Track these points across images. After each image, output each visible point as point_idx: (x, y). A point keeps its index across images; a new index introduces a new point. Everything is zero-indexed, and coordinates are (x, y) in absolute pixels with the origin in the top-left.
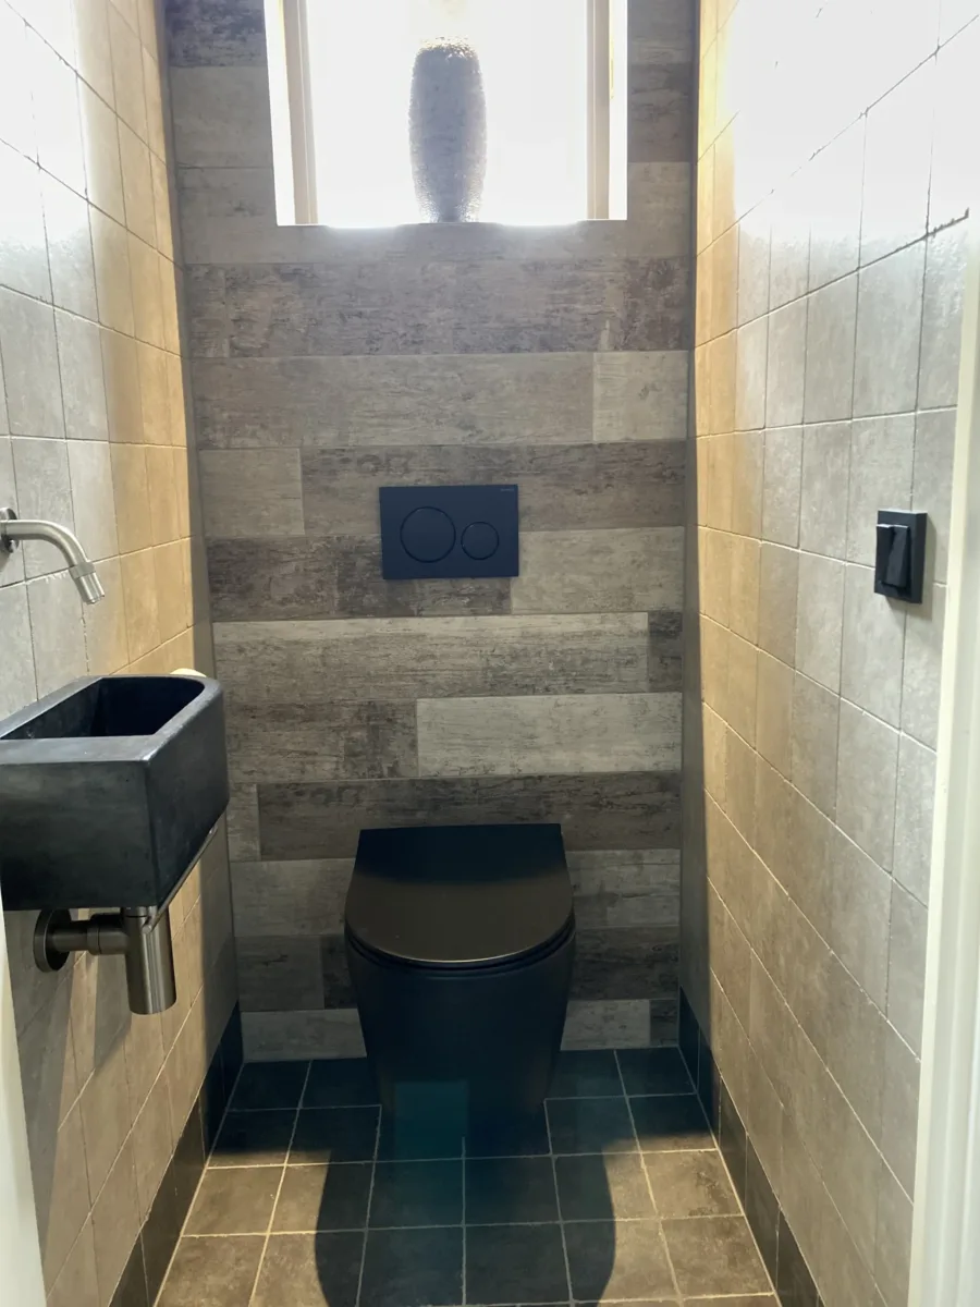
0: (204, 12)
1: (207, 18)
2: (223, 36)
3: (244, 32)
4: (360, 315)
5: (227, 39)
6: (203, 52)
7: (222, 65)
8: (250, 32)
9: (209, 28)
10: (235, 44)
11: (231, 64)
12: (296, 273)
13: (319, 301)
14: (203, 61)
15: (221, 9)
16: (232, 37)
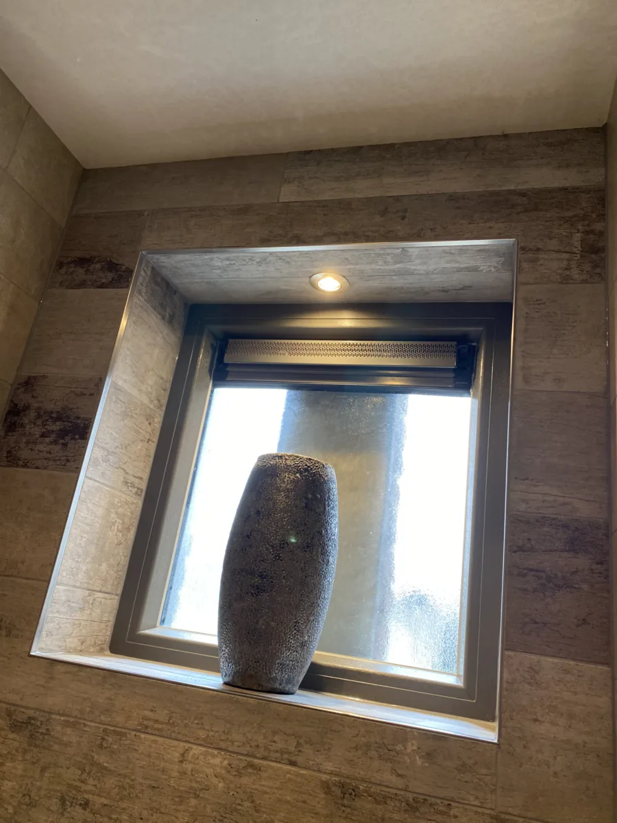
0: (39, 416)
1: (39, 422)
2: (47, 440)
3: (67, 439)
4: (86, 805)
5: (51, 443)
6: (24, 454)
7: (37, 468)
8: (73, 439)
9: (37, 431)
10: (57, 448)
11: (45, 468)
12: (29, 721)
13: (43, 770)
14: (21, 463)
15: (54, 415)
16: (55, 442)
